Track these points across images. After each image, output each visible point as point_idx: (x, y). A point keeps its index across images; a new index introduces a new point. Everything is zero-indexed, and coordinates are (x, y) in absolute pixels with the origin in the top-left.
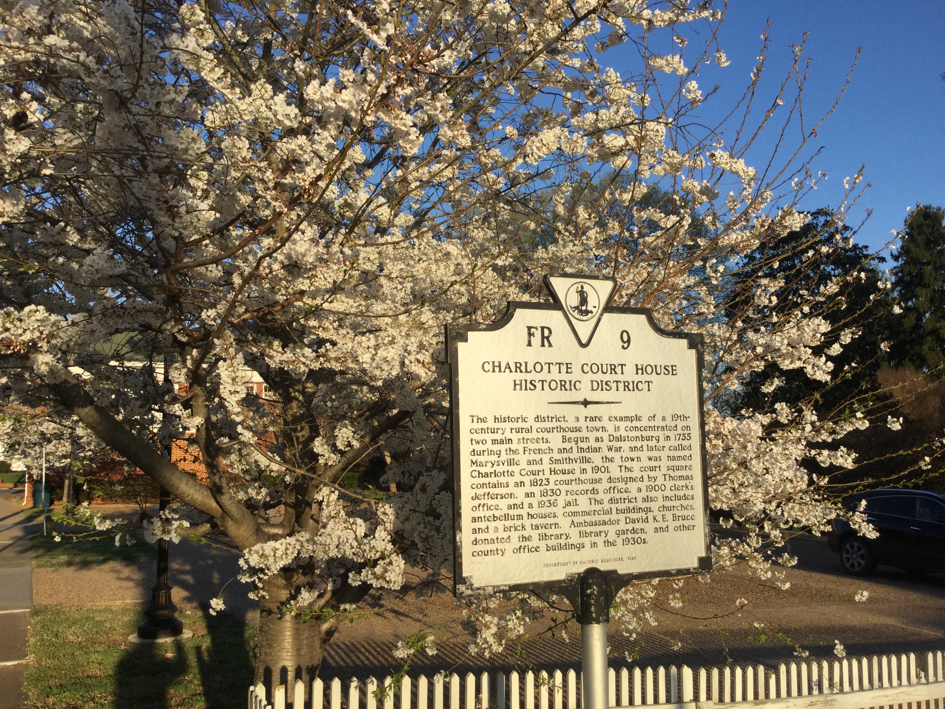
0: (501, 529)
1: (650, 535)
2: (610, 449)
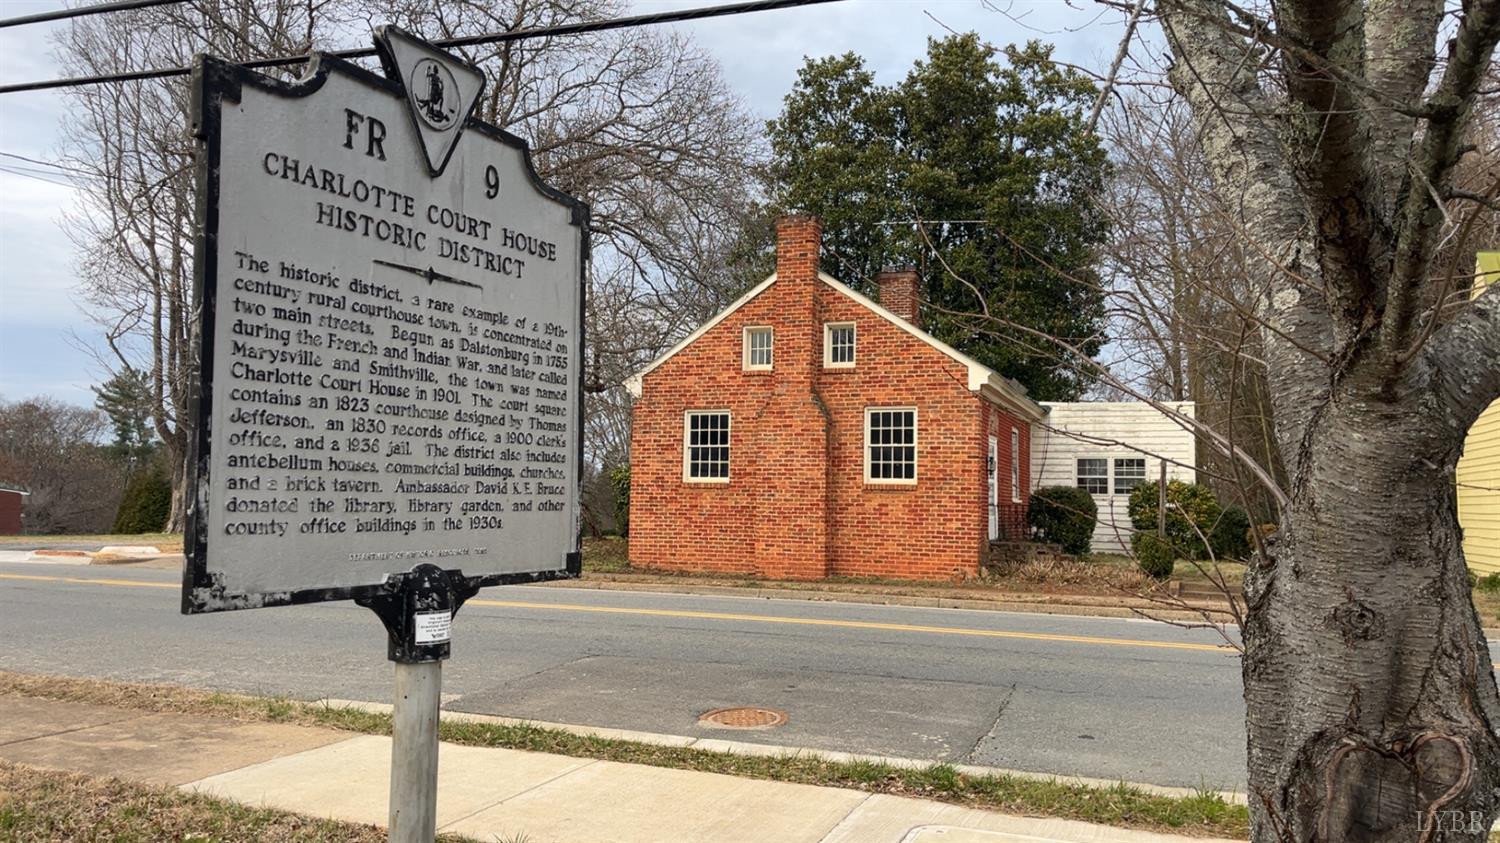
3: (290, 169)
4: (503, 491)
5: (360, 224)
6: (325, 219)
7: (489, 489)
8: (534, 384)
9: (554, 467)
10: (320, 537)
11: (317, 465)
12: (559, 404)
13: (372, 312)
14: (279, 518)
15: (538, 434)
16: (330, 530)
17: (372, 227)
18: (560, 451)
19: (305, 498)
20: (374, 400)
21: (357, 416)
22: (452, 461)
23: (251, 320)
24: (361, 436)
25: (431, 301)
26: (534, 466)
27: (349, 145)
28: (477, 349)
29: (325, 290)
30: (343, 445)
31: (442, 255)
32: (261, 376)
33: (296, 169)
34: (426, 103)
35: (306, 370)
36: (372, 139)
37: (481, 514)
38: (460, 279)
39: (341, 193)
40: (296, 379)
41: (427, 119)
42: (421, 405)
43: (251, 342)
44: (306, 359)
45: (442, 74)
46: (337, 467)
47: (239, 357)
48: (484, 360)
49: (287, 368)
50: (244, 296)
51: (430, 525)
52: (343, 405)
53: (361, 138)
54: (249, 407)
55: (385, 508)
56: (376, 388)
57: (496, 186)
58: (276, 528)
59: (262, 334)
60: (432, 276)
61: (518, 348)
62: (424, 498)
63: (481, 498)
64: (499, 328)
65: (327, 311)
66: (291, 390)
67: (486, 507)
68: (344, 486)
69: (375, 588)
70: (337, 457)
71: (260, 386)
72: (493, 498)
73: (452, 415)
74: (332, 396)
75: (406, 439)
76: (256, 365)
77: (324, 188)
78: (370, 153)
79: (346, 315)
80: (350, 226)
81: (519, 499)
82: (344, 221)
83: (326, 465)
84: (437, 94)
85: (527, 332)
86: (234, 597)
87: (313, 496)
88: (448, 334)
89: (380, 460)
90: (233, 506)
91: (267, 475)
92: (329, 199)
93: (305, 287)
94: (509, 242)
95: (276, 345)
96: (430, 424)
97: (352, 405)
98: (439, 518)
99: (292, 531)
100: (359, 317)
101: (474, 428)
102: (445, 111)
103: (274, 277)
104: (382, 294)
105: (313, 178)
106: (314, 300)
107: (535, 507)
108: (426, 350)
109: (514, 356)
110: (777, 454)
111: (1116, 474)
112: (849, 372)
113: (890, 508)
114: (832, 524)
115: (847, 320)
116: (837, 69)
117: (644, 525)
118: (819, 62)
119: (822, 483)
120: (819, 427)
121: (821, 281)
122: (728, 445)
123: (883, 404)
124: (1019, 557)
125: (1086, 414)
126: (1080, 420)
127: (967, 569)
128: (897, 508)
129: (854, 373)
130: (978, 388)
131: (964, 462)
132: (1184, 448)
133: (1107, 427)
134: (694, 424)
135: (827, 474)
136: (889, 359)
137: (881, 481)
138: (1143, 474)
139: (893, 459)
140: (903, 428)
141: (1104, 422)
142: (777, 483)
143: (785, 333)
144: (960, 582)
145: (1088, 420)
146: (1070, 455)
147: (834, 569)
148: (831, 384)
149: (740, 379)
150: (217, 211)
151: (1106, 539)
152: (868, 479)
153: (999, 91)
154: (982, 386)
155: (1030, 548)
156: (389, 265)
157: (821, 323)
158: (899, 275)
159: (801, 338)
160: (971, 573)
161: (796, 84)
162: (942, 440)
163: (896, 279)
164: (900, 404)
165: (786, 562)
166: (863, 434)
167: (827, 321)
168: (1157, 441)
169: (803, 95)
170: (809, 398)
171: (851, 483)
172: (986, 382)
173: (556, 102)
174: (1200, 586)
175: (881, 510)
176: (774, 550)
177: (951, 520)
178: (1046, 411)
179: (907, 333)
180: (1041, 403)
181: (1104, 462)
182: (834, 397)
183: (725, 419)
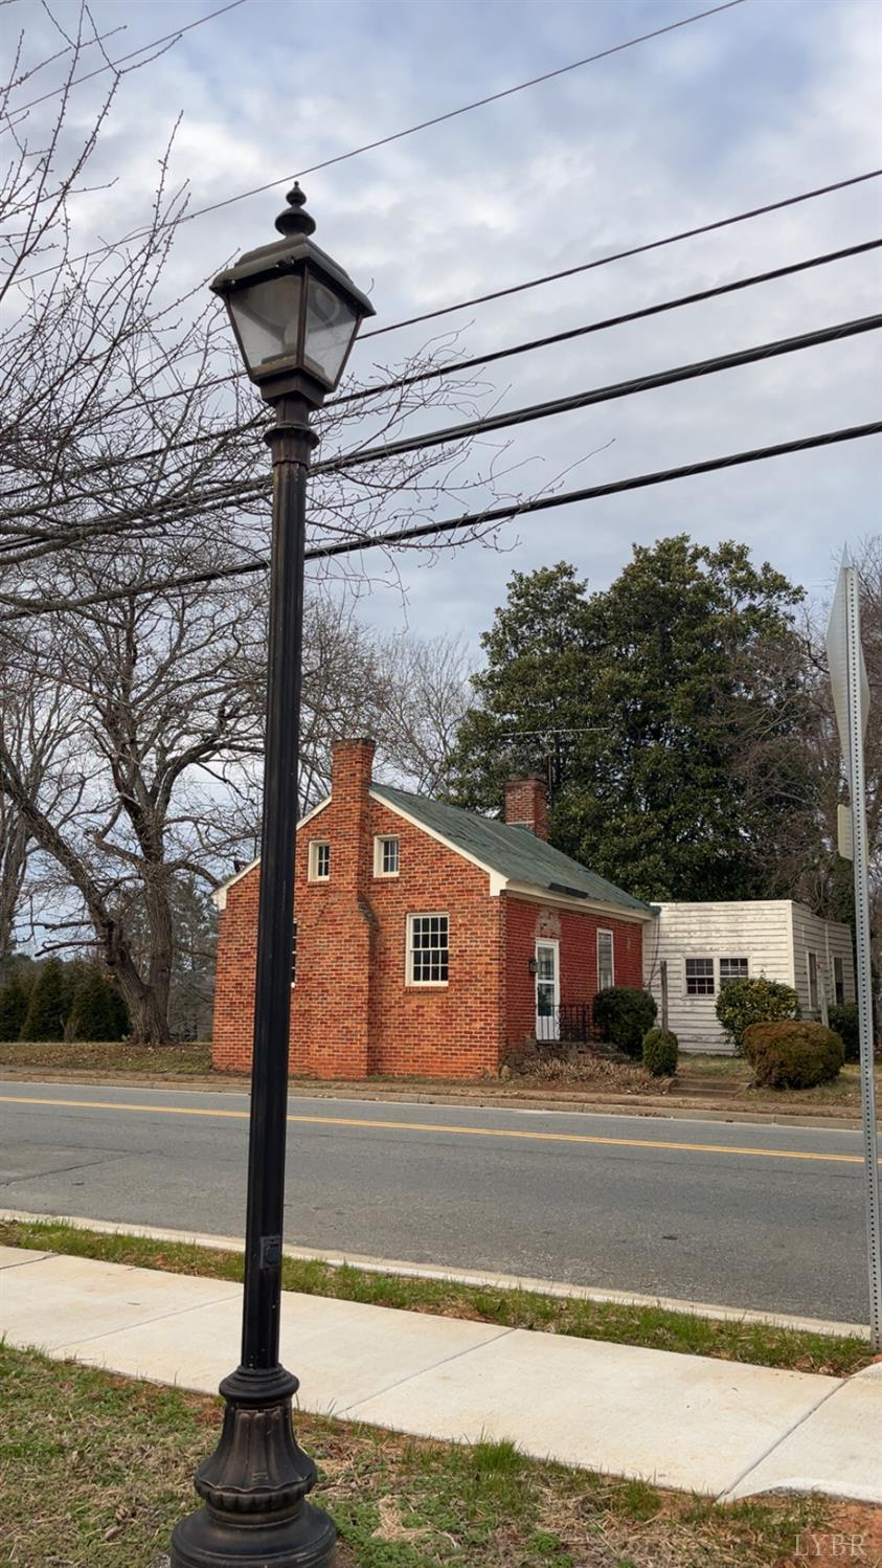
148: (379, 892)
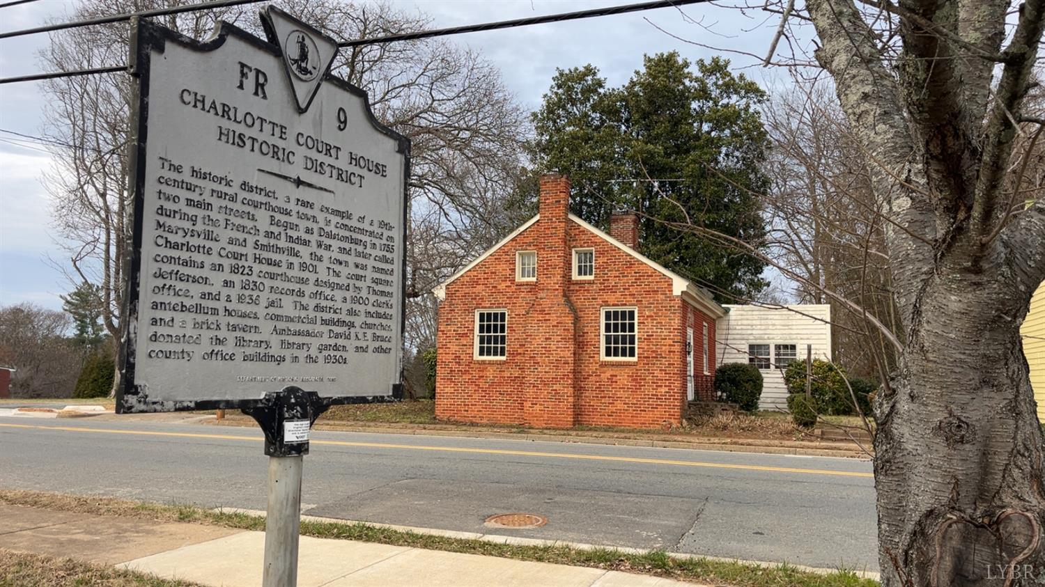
0: (190, 325)
1: (350, 355)
2: (320, 245)
3: (199, 102)
4: (348, 337)
5: (249, 143)
6: (224, 138)
7: (337, 336)
8: (370, 263)
9: (384, 322)
10: (217, 364)
11: (215, 311)
12: (388, 278)
13: (256, 205)
14: (187, 348)
15: (373, 298)
16: (223, 358)
17: (257, 146)
18: (388, 311)
19: (207, 335)
20: (257, 268)
21: (244, 278)
22: (312, 314)
23: (169, 206)
24: (247, 293)
25: (298, 200)
26: (370, 321)
27: (241, 87)
28: (330, 235)
29: (222, 188)
30: (234, 298)
31: (306, 168)
32: (176, 246)
33: (203, 102)
34: (296, 61)
35: (208, 244)
36: (258, 84)
37: (332, 353)
38: (318, 185)
39: (235, 120)
40: (201, 250)
41: (297, 73)
42: (290, 273)
43: (169, 222)
44: (209, 236)
45: (307, 41)
46: (230, 314)
47: (160, 232)
48: (335, 244)
49: (195, 241)
50: (164, 188)
51: (295, 359)
52: (235, 269)
53: (250, 83)
54: (167, 268)
55: (264, 345)
56: (257, 259)
57: (345, 122)
58: (185, 355)
59: (177, 216)
60: (299, 182)
61: (360, 237)
62: (292, 339)
63: (332, 342)
64: (346, 221)
65: (224, 203)
66: (198, 257)
67: (336, 348)
68: (235, 328)
69: (256, 401)
70: (230, 306)
71: (175, 253)
72: (341, 342)
73: (312, 281)
74: (227, 263)
75: (279, 296)
76: (173, 238)
77: (223, 116)
78: (256, 93)
79: (237, 206)
80: (241, 143)
81: (359, 344)
82: (237, 140)
83: (221, 312)
84: (304, 56)
85: (366, 226)
86: (154, 403)
87: (212, 333)
88: (310, 224)
89: (261, 311)
90: (154, 338)
91: (179, 317)
92: (226, 124)
93: (208, 185)
94: (354, 162)
95: (187, 225)
96: (296, 287)
97: (241, 270)
98: (302, 354)
99: (197, 357)
100: (247, 209)
101: (328, 291)
102: (309, 68)
103: (186, 176)
104: (263, 193)
105: (215, 108)
106: (215, 194)
107: (370, 350)
108: (294, 234)
109: (357, 242)
110: (539, 340)
111: (776, 355)
112: (590, 283)
113: (618, 377)
114: (578, 389)
115: (588, 246)
116: (581, 77)
117: (446, 390)
118: (567, 72)
119: (571, 360)
120: (569, 321)
121: (570, 220)
122: (505, 334)
123: (614, 305)
124: (709, 413)
125: (754, 313)
126: (750, 317)
127: (672, 421)
128: (623, 378)
129: (594, 283)
130: (680, 294)
131: (670, 345)
132: (823, 337)
133: (770, 322)
134: (482, 319)
135: (574, 354)
136: (617, 273)
137: (612, 359)
138: (795, 355)
139: (621, 342)
140: (627, 322)
141: (767, 319)
142: (539, 360)
143: (545, 256)
144: (668, 430)
145: (756, 317)
146: (743, 342)
147: (579, 421)
148: (577, 291)
149: (514, 288)
150: (146, 127)
151: (769, 400)
152: (603, 358)
153: (693, 91)
154: (682, 292)
155: (716, 406)
156: (268, 172)
157: (570, 248)
158: (624, 217)
159: (557, 260)
160: (675, 424)
161: (552, 87)
162: (655, 330)
163: (622, 219)
164: (625, 305)
165: (546, 415)
166: (599, 326)
167: (574, 247)
168: (805, 332)
169: (556, 94)
170: (562, 300)
171: (591, 360)
172: (685, 289)
173: (386, 97)
174: (836, 433)
175: (612, 379)
176: (537, 407)
177: (661, 386)
178: (727, 311)
179: (630, 255)
180: (723, 306)
181: (767, 346)
182: (579, 300)
183: (503, 315)
